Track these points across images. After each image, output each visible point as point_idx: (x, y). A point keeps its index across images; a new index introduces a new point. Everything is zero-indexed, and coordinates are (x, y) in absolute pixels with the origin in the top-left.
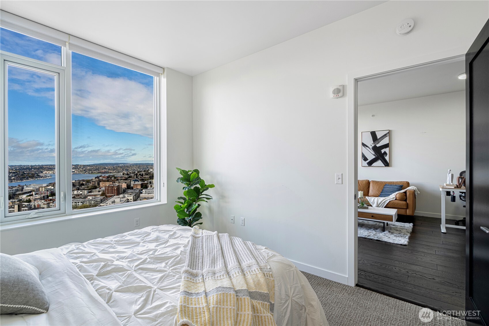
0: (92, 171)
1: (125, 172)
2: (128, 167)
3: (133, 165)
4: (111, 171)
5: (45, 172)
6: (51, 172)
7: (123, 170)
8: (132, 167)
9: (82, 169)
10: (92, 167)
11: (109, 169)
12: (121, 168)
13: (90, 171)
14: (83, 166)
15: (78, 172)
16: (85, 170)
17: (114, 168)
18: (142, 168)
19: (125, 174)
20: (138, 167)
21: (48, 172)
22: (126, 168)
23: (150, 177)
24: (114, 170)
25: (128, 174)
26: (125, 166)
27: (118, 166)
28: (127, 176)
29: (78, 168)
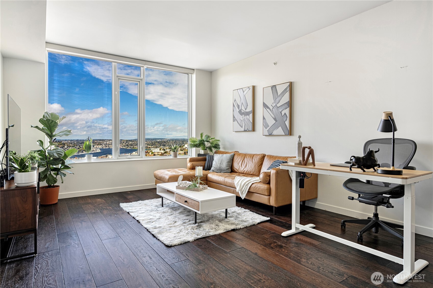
0: (133, 146)
1: (162, 147)
2: (165, 142)
3: (170, 141)
4: (150, 146)
5: (96, 146)
6: (100, 147)
7: (160, 145)
8: (168, 142)
9: (125, 144)
10: (134, 142)
11: (148, 145)
12: (159, 143)
13: (131, 146)
14: (126, 141)
15: (122, 146)
16: (127, 145)
17: (152, 143)
18: (178, 144)
19: (161, 150)
20: (174, 143)
21: (98, 146)
22: (163, 144)
23: (184, 153)
24: (152, 145)
25: (164, 150)
26: (162, 141)
27: (156, 142)
28: (163, 152)
29: (122, 143)
